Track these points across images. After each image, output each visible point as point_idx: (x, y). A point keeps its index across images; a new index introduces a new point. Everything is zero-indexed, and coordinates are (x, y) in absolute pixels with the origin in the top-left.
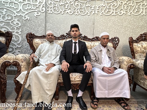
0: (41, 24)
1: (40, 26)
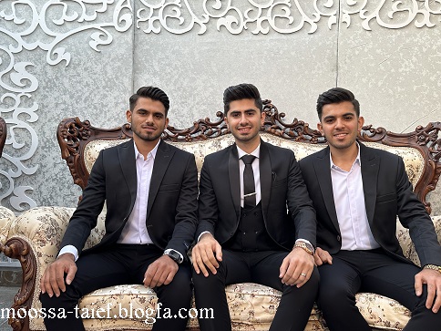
0: (117, 78)
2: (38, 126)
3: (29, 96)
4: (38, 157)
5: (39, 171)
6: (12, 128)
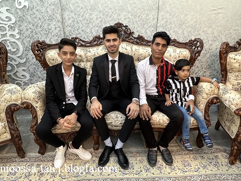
1: (52, 20)
2: (21, 40)
3: (12, 25)
4: (24, 55)
5: (26, 61)
6: (8, 42)
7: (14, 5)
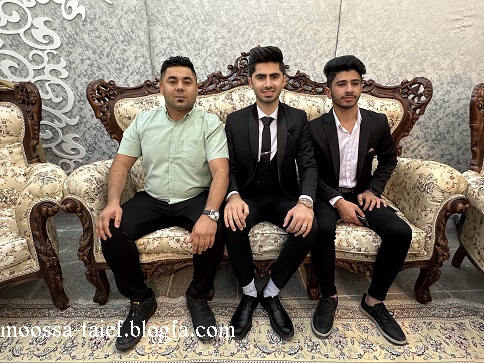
0: (133, 31)
1: (129, 42)
2: (70, 82)
3: (55, 52)
5: (80, 122)
6: (47, 84)
7: (59, 13)
